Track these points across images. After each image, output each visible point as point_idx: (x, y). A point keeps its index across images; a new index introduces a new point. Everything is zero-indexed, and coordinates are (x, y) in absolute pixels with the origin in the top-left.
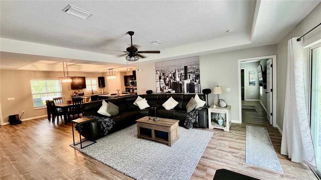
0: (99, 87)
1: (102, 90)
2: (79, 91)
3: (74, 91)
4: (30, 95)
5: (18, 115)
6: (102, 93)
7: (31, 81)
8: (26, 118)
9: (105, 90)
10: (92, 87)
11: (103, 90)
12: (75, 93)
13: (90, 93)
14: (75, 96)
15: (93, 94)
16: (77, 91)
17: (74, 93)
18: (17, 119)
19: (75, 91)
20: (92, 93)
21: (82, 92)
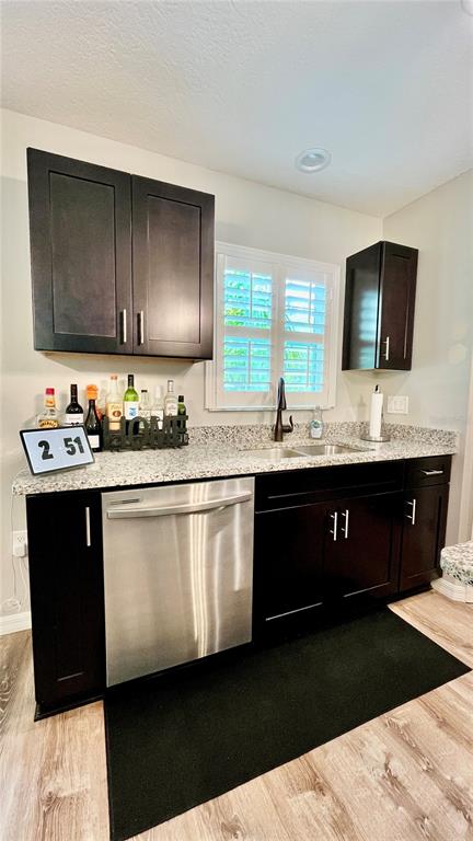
0: (348, 362)
6: (375, 432)
9: (398, 405)
12: (74, 407)
13: (255, 420)
15: (280, 432)
19: (84, 381)
20: (270, 420)
21: (169, 405)
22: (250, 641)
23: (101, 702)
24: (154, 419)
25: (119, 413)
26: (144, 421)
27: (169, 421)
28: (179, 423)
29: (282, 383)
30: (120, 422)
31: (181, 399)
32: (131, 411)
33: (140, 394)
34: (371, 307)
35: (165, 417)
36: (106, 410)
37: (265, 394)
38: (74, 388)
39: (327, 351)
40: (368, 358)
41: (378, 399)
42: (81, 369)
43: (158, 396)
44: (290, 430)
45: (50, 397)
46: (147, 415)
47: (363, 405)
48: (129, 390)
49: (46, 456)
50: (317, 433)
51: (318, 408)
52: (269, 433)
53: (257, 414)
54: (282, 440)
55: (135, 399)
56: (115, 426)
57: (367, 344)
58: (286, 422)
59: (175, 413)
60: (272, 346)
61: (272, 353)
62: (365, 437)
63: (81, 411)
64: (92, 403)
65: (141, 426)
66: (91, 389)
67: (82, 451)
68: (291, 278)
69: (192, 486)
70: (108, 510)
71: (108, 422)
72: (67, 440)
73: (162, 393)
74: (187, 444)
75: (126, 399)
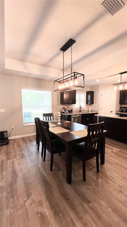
0: (87, 103)
2: (68, 107)
3: (63, 106)
4: (21, 108)
5: (7, 131)
6: (90, 111)
7: (22, 90)
8: (15, 135)
9: (92, 108)
10: (80, 103)
13: (77, 110)
14: (64, 112)
16: (66, 107)
17: (63, 108)
18: (5, 137)
21: (71, 108)
34: (89, 96)
40: (89, 103)
41: (90, 107)
42: (64, 105)
47: (88, 108)
50: (84, 111)
51: (84, 109)
52: (79, 111)
57: (89, 101)
58: (81, 110)
62: (89, 112)
70: (72, 116)
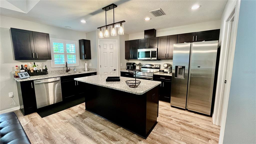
0: (81, 58)
1: (86, 64)
3: (20, 64)
6: (86, 69)
9: (90, 65)
11: (88, 65)
12: (22, 69)
13: (62, 69)
15: (67, 71)
16: (29, 64)
19: (24, 64)
20: (65, 69)
21: (43, 67)
22: (62, 101)
23: (38, 108)
24: (40, 70)
25: (33, 69)
26: (38, 70)
27: (43, 70)
28: (46, 70)
29: (66, 62)
30: (33, 71)
31: (46, 66)
32: (35, 69)
33: (37, 66)
35: (43, 69)
36: (30, 69)
37: (64, 64)
38: (22, 66)
39: (76, 56)
43: (41, 66)
44: (70, 70)
45: (17, 67)
46: (38, 69)
48: (34, 65)
49: (22, 76)
50: (75, 70)
51: (75, 66)
53: (63, 68)
54: (68, 72)
55: (35, 67)
56: (32, 72)
58: (68, 69)
59: (45, 69)
60: (65, 56)
61: (65, 57)
63: (24, 69)
64: (26, 68)
65: (38, 71)
66: (26, 65)
67: (28, 75)
68: (67, 44)
69: (49, 79)
70: (35, 83)
71: (31, 71)
72: (25, 74)
73: (41, 65)
74: (48, 74)
75: (33, 67)
